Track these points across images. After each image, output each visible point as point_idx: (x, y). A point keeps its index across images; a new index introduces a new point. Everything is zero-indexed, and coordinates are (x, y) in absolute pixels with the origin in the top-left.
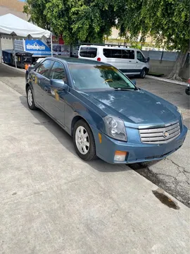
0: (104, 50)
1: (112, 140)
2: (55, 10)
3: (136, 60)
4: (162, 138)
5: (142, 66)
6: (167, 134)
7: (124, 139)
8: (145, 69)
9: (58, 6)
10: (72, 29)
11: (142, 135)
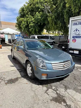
0: (38, 36)
1: (40, 69)
2: (24, 26)
3: (49, 39)
4: (63, 67)
5: (52, 41)
6: (64, 66)
7: (45, 69)
8: (54, 42)
9: (25, 24)
10: (29, 31)
11: (53, 66)
